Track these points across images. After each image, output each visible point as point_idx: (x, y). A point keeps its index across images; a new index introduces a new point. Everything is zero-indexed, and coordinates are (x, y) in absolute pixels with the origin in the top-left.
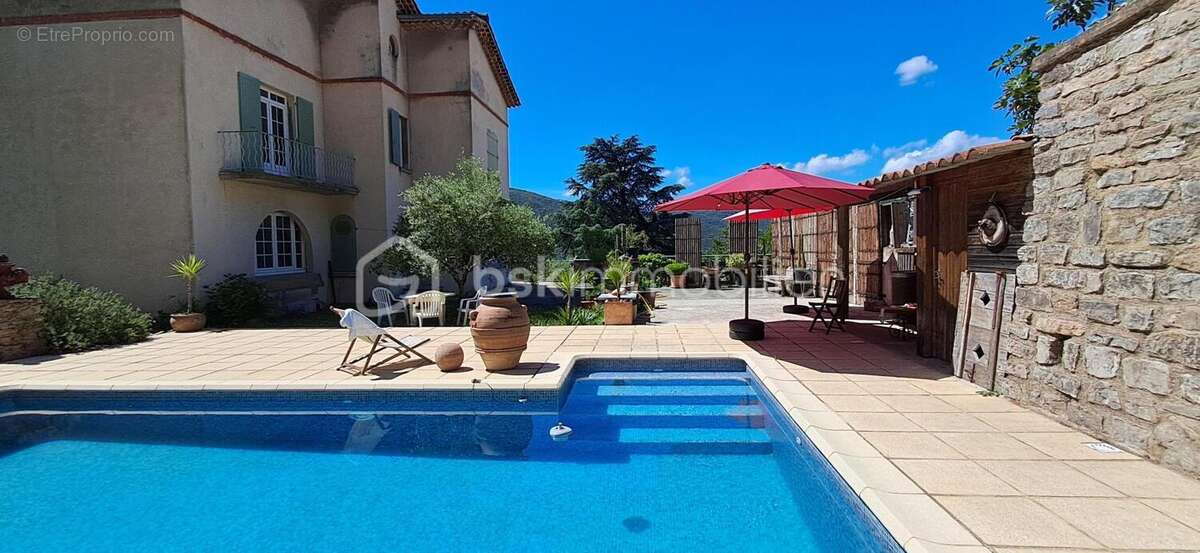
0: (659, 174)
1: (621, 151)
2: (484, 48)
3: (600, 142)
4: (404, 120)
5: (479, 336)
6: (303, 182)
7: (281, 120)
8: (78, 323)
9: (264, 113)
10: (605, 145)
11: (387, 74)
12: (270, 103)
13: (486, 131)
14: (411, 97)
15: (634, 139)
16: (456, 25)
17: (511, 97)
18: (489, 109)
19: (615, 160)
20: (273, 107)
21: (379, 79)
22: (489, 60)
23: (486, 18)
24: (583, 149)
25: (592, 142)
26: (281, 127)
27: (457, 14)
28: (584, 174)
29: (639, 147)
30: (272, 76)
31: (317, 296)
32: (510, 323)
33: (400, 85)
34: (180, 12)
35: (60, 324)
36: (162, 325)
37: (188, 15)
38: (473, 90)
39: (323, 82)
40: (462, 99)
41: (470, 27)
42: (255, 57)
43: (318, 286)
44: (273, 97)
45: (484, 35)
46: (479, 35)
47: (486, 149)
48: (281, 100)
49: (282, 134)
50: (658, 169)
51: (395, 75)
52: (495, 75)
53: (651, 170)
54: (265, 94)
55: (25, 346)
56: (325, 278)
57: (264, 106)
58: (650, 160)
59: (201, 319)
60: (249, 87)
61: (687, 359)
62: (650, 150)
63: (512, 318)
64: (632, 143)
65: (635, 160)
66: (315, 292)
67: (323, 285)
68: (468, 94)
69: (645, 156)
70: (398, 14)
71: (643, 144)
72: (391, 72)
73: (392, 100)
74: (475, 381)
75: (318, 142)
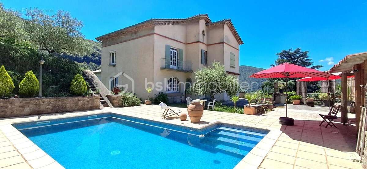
0: (310, 61)
1: (293, 54)
2: (230, 29)
3: (285, 51)
4: (206, 52)
5: (189, 112)
6: (180, 70)
7: (176, 55)
8: (128, 101)
9: (172, 53)
10: (286, 52)
11: (201, 40)
12: (173, 51)
13: (230, 53)
14: (208, 45)
15: (298, 49)
16: (220, 24)
17: (240, 41)
18: (231, 46)
19: (291, 57)
20: (174, 52)
21: (199, 42)
22: (232, 32)
23: (230, 20)
24: (277, 54)
25: (281, 52)
26: (175, 56)
27: (221, 21)
28: (277, 63)
29: (301, 52)
30: (174, 45)
31: (181, 99)
32: (195, 109)
33: (205, 42)
34: (154, 33)
35: (125, 101)
36: (143, 103)
37: (156, 34)
38: (225, 41)
39: (186, 44)
40: (221, 44)
41: (224, 24)
42: (170, 41)
43: (182, 96)
44: (174, 49)
45: (230, 25)
46: (228, 25)
47: (230, 58)
48: (176, 50)
49: (175, 58)
50: (309, 60)
51: (204, 40)
52: (234, 36)
53: (306, 60)
54: (172, 49)
55: (119, 104)
56: (184, 94)
57: (172, 52)
58: (306, 57)
59: (150, 102)
60: (168, 47)
61: (252, 127)
62: (306, 53)
63: (196, 108)
64: (298, 51)
65: (299, 57)
66: (181, 97)
67: (183, 95)
68: (223, 43)
69: (304, 55)
70: (205, 24)
71: (303, 51)
72: (202, 39)
73: (202, 47)
74: (182, 124)
75: (184, 60)
